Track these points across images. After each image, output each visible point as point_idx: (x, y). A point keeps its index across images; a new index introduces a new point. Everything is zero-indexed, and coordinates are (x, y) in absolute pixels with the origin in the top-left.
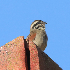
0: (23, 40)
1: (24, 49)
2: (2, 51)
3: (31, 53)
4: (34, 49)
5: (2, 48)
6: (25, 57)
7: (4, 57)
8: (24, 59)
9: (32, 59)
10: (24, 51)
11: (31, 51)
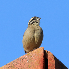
0: (43, 51)
1: (43, 58)
2: (24, 59)
3: (49, 62)
4: (51, 59)
5: (24, 56)
6: (44, 65)
7: (25, 64)
8: (43, 67)
9: (49, 68)
10: (43, 60)
11: (49, 61)
